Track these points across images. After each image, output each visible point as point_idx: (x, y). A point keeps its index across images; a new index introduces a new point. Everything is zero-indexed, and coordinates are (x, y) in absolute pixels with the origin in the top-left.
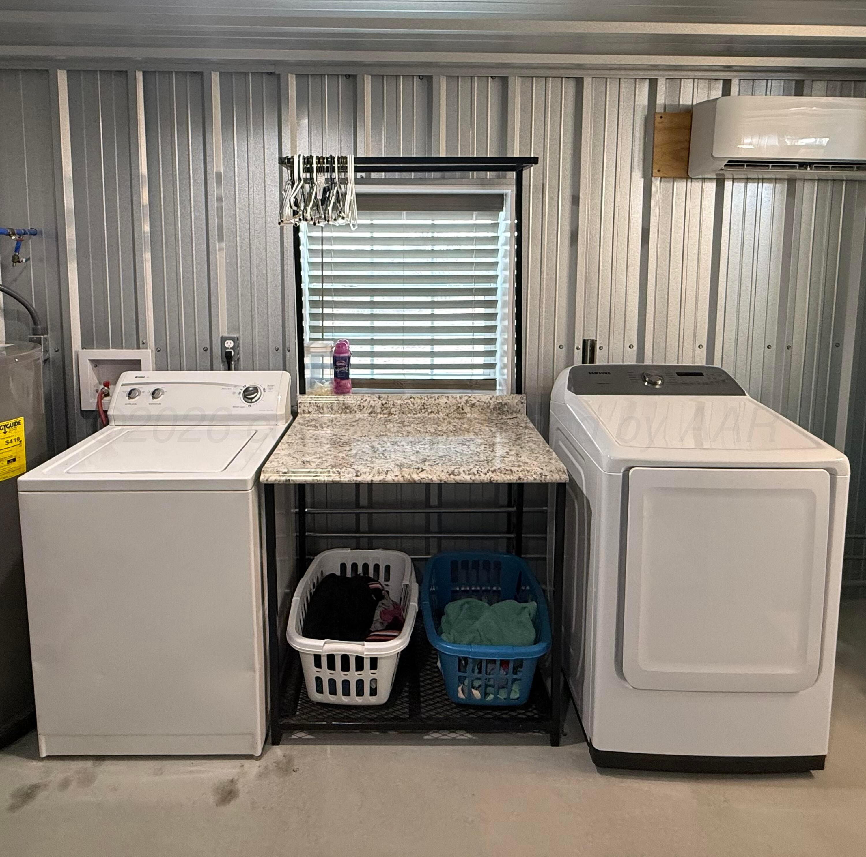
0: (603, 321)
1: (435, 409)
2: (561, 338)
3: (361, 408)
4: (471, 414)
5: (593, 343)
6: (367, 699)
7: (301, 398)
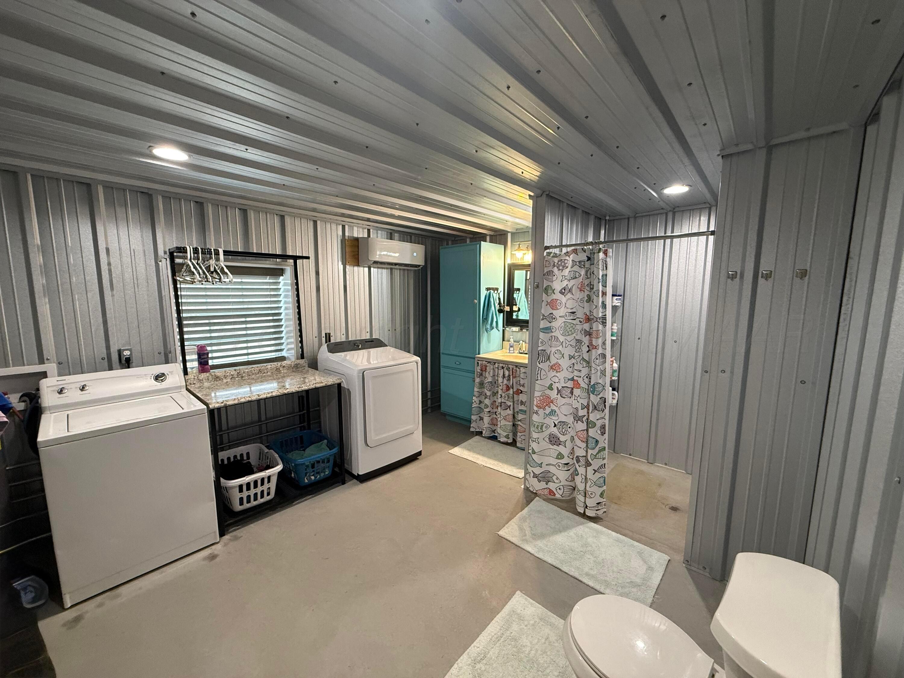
0: (332, 325)
1: (266, 371)
2: (316, 333)
3: (225, 377)
4: (283, 371)
5: (329, 334)
6: (267, 498)
7: (187, 378)
